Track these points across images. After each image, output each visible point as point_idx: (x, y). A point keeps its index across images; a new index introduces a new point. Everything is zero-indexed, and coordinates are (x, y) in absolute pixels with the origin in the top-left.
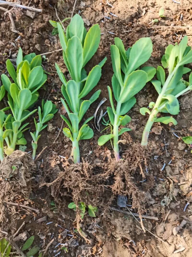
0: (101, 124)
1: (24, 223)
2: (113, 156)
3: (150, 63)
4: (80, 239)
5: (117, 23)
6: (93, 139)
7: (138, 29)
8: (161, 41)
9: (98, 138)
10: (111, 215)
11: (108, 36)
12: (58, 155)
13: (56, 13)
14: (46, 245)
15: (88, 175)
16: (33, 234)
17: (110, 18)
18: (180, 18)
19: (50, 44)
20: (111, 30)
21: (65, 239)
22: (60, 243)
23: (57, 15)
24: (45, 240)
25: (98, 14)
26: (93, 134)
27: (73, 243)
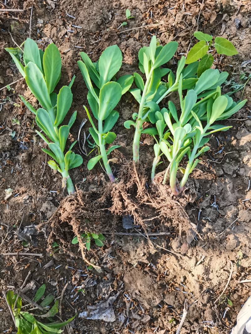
0: (88, 148)
1: (29, 273)
2: (107, 178)
3: (126, 71)
4: (97, 276)
5: (82, 35)
6: (83, 165)
7: (106, 36)
8: (135, 45)
9: (88, 162)
10: (121, 242)
11: (75, 52)
12: (49, 190)
13: (12, 38)
14: (60, 292)
15: (83, 203)
16: (42, 283)
17: (73, 31)
18: (150, 15)
19: (13, 73)
20: (78, 44)
21: (80, 281)
22: (76, 286)
23: (13, 40)
24: (58, 286)
25: (60, 29)
26: (82, 160)
27: (90, 282)
